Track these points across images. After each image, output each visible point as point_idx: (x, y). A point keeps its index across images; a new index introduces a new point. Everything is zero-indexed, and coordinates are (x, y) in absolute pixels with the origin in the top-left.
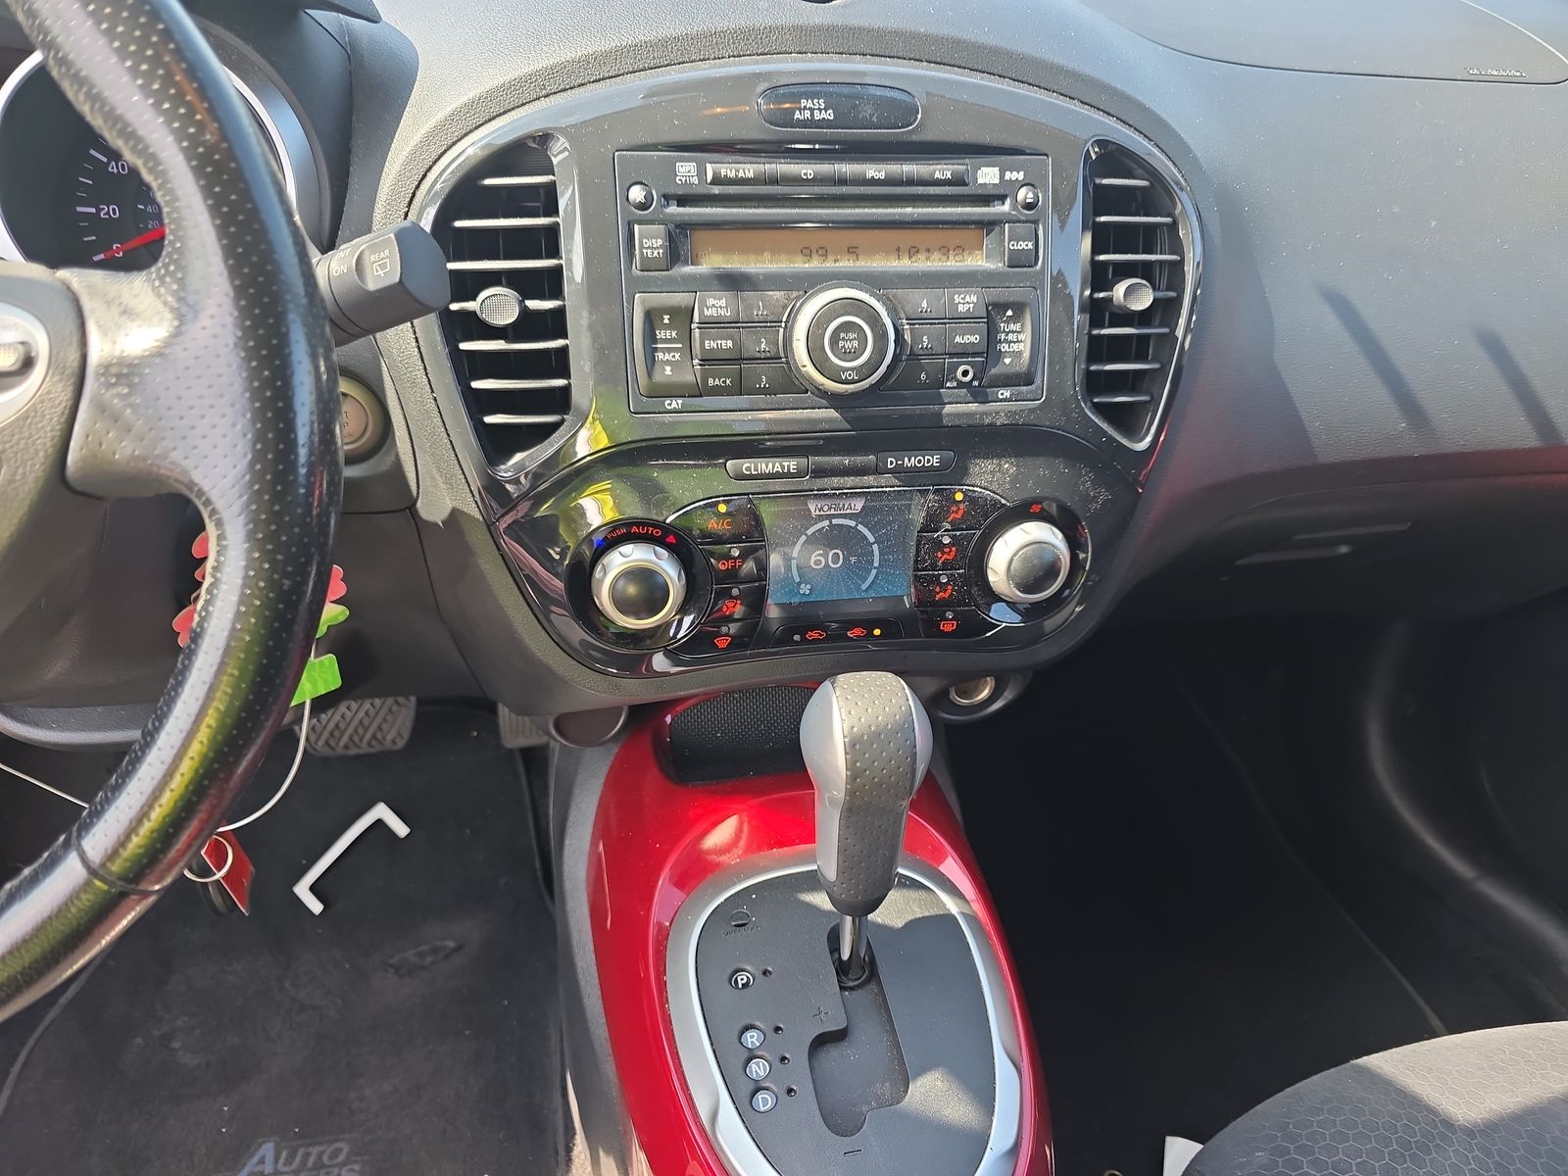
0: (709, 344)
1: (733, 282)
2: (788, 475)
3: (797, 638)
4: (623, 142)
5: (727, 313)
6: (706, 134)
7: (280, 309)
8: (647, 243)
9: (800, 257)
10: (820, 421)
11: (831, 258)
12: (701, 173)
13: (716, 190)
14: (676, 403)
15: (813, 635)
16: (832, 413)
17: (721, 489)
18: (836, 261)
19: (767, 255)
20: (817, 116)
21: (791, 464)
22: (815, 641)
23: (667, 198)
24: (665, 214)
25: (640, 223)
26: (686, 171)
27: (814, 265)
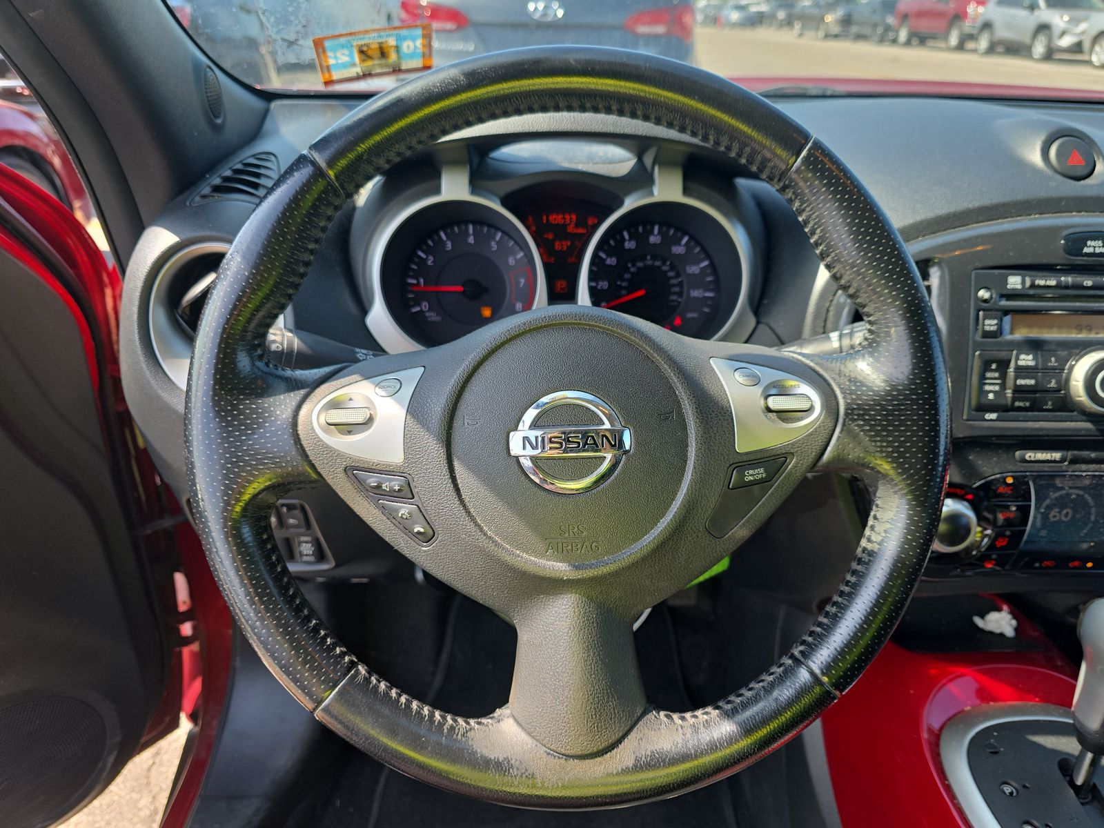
0: (1020, 382)
1: (1034, 346)
2: (1055, 461)
3: (1037, 565)
4: (978, 264)
5: (1032, 363)
6: (1028, 261)
7: (933, 363)
8: (987, 322)
9: (1075, 331)
10: (1081, 430)
11: (1094, 331)
12: (1023, 282)
13: (1031, 292)
14: (993, 416)
15: (1046, 563)
16: (1089, 425)
17: (1010, 468)
18: (1097, 333)
19: (1055, 330)
20: (1098, 250)
21: (1057, 455)
22: (1048, 568)
23: (1002, 296)
24: (1000, 306)
25: (984, 310)
26: (1014, 282)
27: (1083, 336)
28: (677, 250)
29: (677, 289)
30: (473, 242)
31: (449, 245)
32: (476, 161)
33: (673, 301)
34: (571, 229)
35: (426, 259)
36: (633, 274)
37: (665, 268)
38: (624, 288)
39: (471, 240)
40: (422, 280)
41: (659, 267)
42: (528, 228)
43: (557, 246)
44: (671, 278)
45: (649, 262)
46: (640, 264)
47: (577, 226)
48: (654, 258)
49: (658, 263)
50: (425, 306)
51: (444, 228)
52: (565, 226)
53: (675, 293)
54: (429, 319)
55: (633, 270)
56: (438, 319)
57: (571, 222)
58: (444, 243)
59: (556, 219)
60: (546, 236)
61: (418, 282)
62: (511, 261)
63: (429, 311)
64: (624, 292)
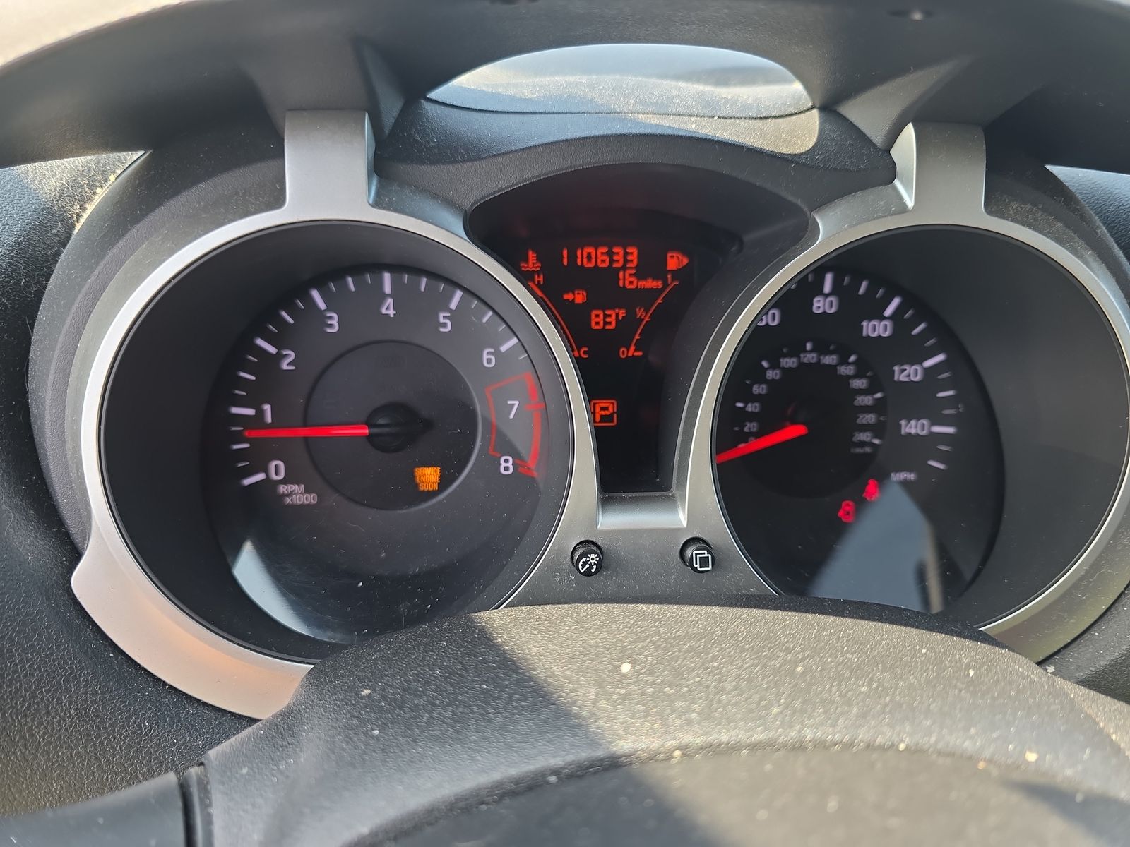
28: (874, 328)
29: (870, 418)
30: (392, 312)
31: (334, 321)
32: (391, 107)
33: (862, 444)
34: (628, 280)
35: (279, 357)
36: (771, 383)
37: (845, 370)
38: (752, 417)
39: (388, 308)
40: (267, 408)
41: (833, 368)
42: (524, 278)
43: (597, 320)
44: (861, 392)
45: (811, 358)
46: (789, 362)
47: (640, 275)
48: (821, 349)
49: (829, 360)
50: (277, 469)
51: (320, 283)
52: (612, 272)
53: (864, 428)
54: (288, 500)
55: (771, 374)
56: (311, 499)
57: (626, 261)
58: (321, 317)
59: (593, 256)
60: (568, 296)
61: (260, 413)
62: (488, 359)
63: (284, 482)
64: (751, 427)
